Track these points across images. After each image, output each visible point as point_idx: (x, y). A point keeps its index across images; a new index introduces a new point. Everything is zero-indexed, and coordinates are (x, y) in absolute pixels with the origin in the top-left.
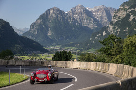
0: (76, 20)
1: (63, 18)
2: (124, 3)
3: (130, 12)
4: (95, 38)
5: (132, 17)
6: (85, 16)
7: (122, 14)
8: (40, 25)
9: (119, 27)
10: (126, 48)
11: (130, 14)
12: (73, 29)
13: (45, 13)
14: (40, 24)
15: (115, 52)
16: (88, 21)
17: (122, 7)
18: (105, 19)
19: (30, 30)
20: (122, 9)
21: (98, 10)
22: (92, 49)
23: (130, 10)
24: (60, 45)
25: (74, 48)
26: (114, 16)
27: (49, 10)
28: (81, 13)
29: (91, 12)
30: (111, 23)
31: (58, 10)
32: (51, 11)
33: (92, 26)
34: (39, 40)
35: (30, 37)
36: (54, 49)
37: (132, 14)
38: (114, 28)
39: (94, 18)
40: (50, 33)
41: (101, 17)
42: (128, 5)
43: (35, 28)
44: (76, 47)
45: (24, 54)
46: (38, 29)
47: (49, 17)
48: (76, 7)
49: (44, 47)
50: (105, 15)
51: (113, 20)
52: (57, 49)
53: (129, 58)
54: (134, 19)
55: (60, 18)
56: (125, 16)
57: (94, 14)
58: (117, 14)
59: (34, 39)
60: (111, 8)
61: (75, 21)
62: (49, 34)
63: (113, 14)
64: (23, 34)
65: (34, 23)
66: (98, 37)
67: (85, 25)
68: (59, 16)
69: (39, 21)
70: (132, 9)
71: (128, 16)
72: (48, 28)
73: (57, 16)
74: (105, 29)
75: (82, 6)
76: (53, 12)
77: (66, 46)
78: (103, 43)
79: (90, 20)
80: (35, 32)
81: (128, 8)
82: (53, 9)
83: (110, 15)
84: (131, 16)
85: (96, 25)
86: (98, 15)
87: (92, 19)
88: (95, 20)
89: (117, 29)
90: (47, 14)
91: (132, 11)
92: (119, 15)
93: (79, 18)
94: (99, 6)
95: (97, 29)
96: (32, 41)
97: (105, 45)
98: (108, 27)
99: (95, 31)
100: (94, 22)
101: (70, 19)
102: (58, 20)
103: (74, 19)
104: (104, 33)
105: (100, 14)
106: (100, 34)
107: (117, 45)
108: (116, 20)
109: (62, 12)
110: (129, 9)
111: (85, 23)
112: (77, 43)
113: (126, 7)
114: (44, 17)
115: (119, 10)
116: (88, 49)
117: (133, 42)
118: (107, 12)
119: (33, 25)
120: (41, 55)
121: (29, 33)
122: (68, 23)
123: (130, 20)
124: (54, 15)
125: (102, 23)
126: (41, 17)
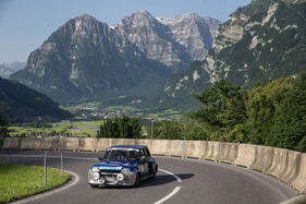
0: (134, 45)
1: (105, 41)
2: (240, 9)
3: (251, 29)
4: (176, 86)
5: (255, 41)
6: (153, 36)
7: (234, 34)
8: (51, 55)
9: (227, 63)
10: (253, 110)
11: (252, 33)
12: (127, 64)
13: (62, 28)
14: (51, 52)
15: (229, 119)
16: (161, 49)
17: (234, 19)
18: (199, 45)
19: (29, 67)
20: (234, 23)
21: (183, 23)
22: (170, 111)
23: (251, 25)
24: (97, 101)
25: (128, 108)
26: (218, 38)
27: (73, 21)
28: (144, 29)
29: (167, 28)
30: (212, 52)
31: (92, 21)
32: (78, 24)
33: (168, 59)
34: (50, 90)
35: (29, 83)
36: (83, 111)
37: (255, 35)
38: (218, 64)
39: (173, 41)
40: (74, 75)
41: (190, 40)
42: (246, 15)
43: (40, 61)
44: (132, 105)
45: (13, 122)
46: (46, 65)
47: (73, 38)
48: (133, 16)
49: (61, 107)
50: (197, 34)
51: (214, 45)
52: (90, 112)
53: (260, 131)
54: (259, 44)
55: (98, 40)
56: (240, 37)
57: (174, 32)
58: (224, 34)
59: (37, 88)
60: (211, 19)
61: (131, 47)
62: (72, 77)
63: (215, 33)
64: (11, 76)
65: (38, 51)
66: (183, 83)
67: (154, 58)
68: (95, 35)
69: (49, 47)
70: (256, 23)
71: (247, 38)
72: (69, 63)
73: (91, 36)
74: (198, 65)
75: (147, 15)
76: (82, 26)
77: (112, 103)
78: (203, 100)
79: (165, 45)
80: (39, 70)
81: (246, 20)
82: (82, 18)
83: (210, 35)
84: (255, 38)
85: (179, 57)
86: (182, 36)
87: (169, 43)
88: (176, 45)
89: (224, 67)
90: (68, 31)
91: (255, 28)
92: (228, 36)
93: (140, 39)
94: (185, 15)
95: (180, 65)
96: (34, 93)
97: (206, 102)
98: (205, 61)
99: (176, 71)
100: (173, 50)
101: (121, 43)
102: (92, 44)
103: (128, 42)
104: (196, 76)
105: (186, 33)
106: (186, 78)
107: (233, 103)
108: (221, 47)
109: (101, 27)
110: (248, 22)
111: (154, 52)
112: (137, 98)
113: (244, 18)
114: (62, 38)
115: (228, 24)
116: (161, 110)
117: (268, 97)
118: (203, 27)
119: (35, 55)
120: (54, 125)
121: (25, 73)
122: (116, 51)
123: (252, 46)
124: (84, 33)
125: (192, 52)
126: (55, 37)
